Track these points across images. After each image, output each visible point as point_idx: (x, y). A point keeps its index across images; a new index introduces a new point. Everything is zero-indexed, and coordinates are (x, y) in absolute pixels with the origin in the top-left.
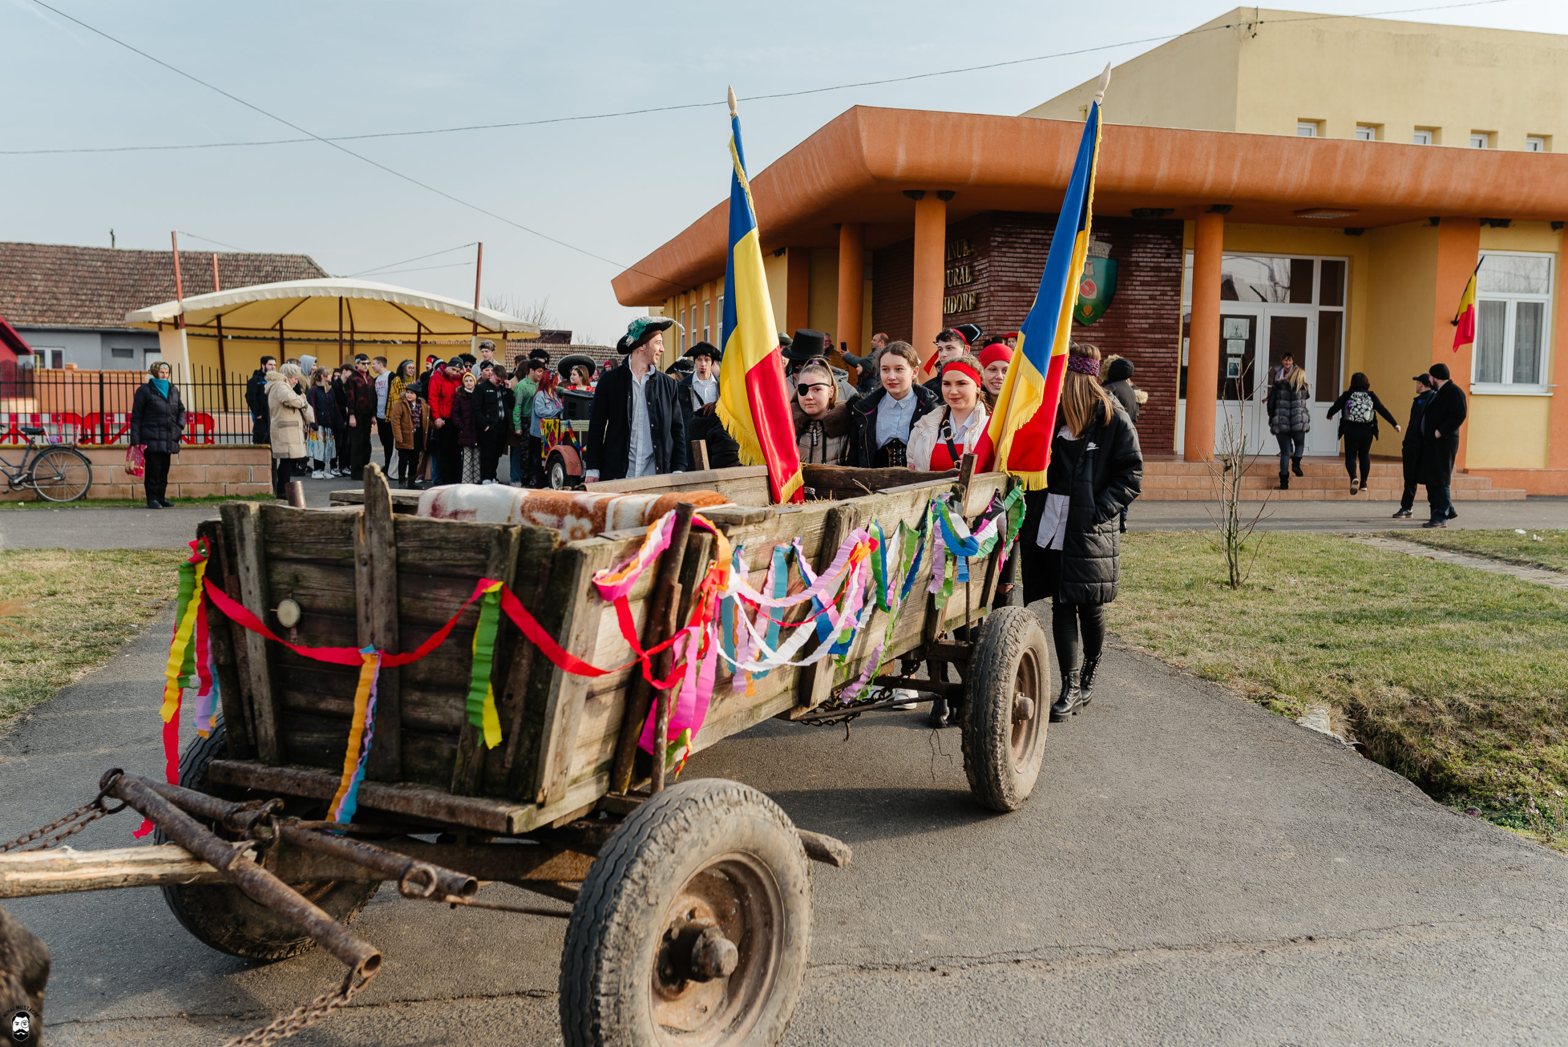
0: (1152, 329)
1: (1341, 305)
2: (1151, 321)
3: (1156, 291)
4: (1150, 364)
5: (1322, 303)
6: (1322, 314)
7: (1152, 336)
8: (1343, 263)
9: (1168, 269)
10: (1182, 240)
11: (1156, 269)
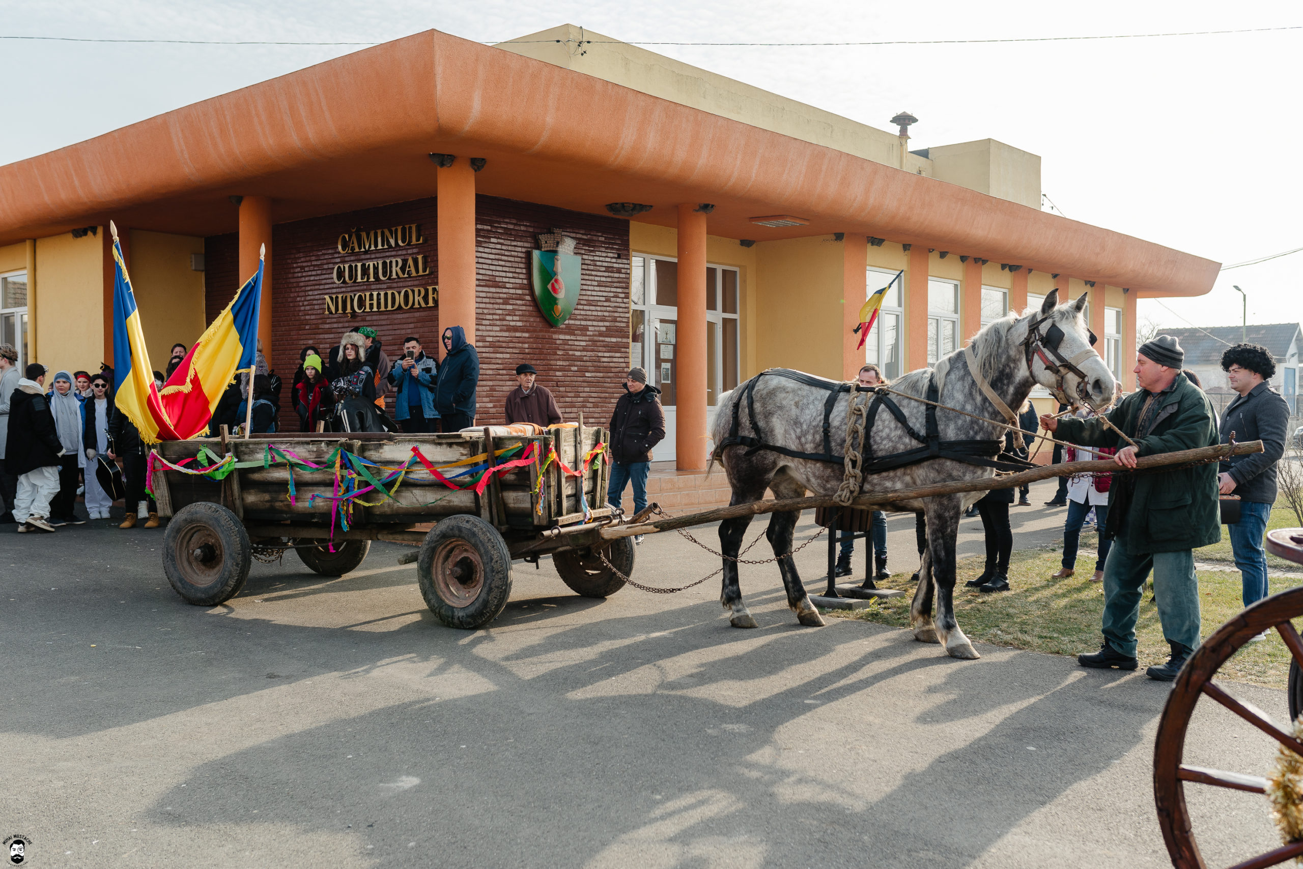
0: (609, 332)
1: (735, 312)
2: (607, 324)
3: (609, 292)
4: (607, 370)
5: (724, 311)
6: (725, 320)
7: (607, 339)
8: (735, 272)
9: (619, 271)
10: (628, 240)
11: (609, 269)
